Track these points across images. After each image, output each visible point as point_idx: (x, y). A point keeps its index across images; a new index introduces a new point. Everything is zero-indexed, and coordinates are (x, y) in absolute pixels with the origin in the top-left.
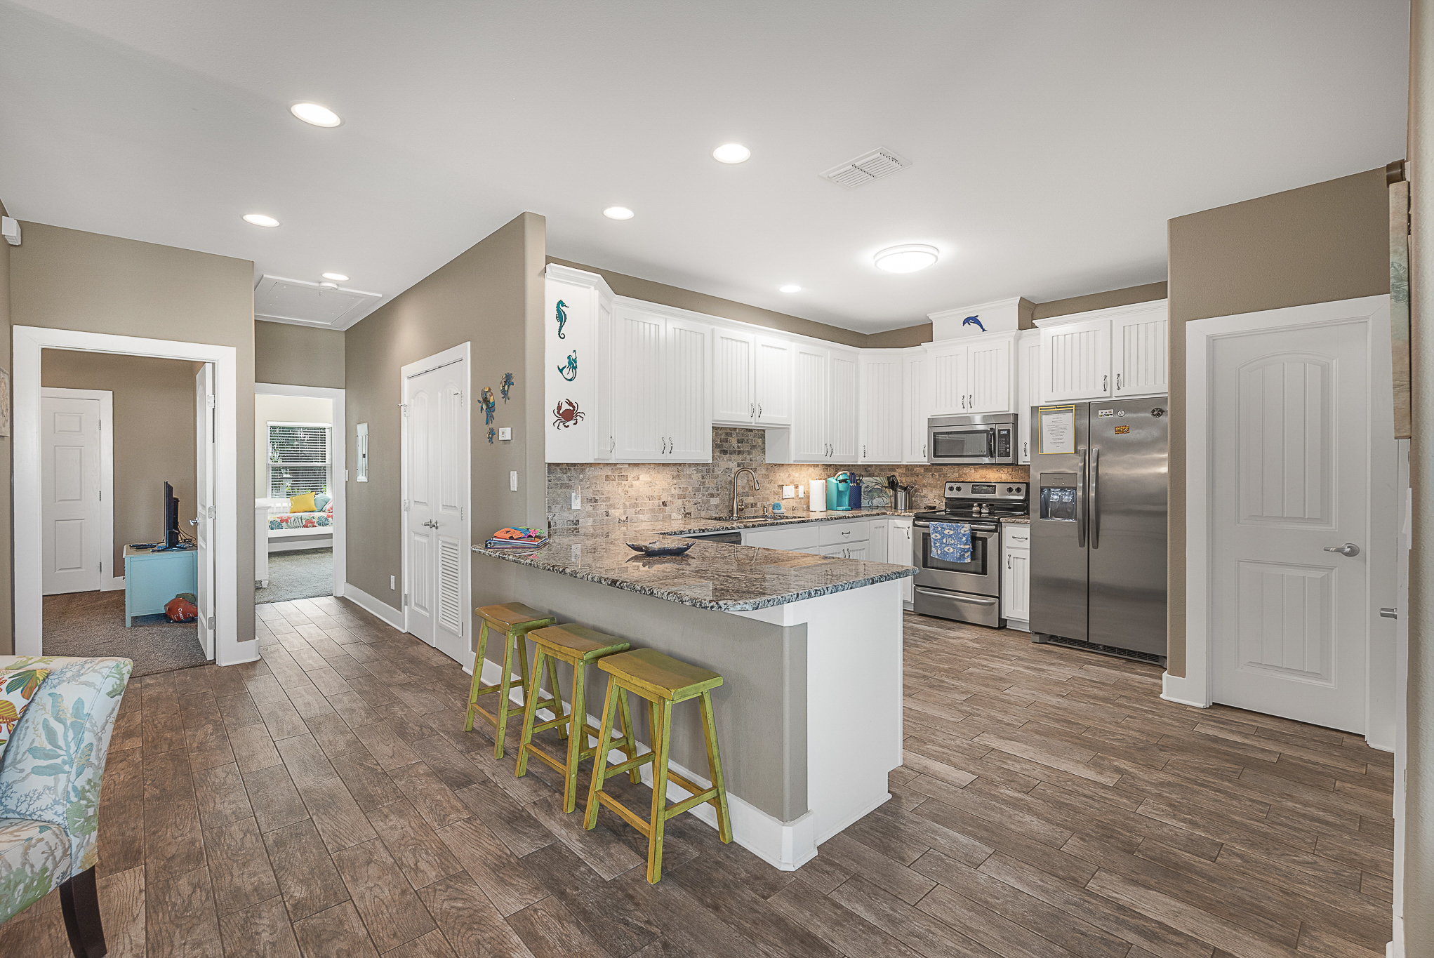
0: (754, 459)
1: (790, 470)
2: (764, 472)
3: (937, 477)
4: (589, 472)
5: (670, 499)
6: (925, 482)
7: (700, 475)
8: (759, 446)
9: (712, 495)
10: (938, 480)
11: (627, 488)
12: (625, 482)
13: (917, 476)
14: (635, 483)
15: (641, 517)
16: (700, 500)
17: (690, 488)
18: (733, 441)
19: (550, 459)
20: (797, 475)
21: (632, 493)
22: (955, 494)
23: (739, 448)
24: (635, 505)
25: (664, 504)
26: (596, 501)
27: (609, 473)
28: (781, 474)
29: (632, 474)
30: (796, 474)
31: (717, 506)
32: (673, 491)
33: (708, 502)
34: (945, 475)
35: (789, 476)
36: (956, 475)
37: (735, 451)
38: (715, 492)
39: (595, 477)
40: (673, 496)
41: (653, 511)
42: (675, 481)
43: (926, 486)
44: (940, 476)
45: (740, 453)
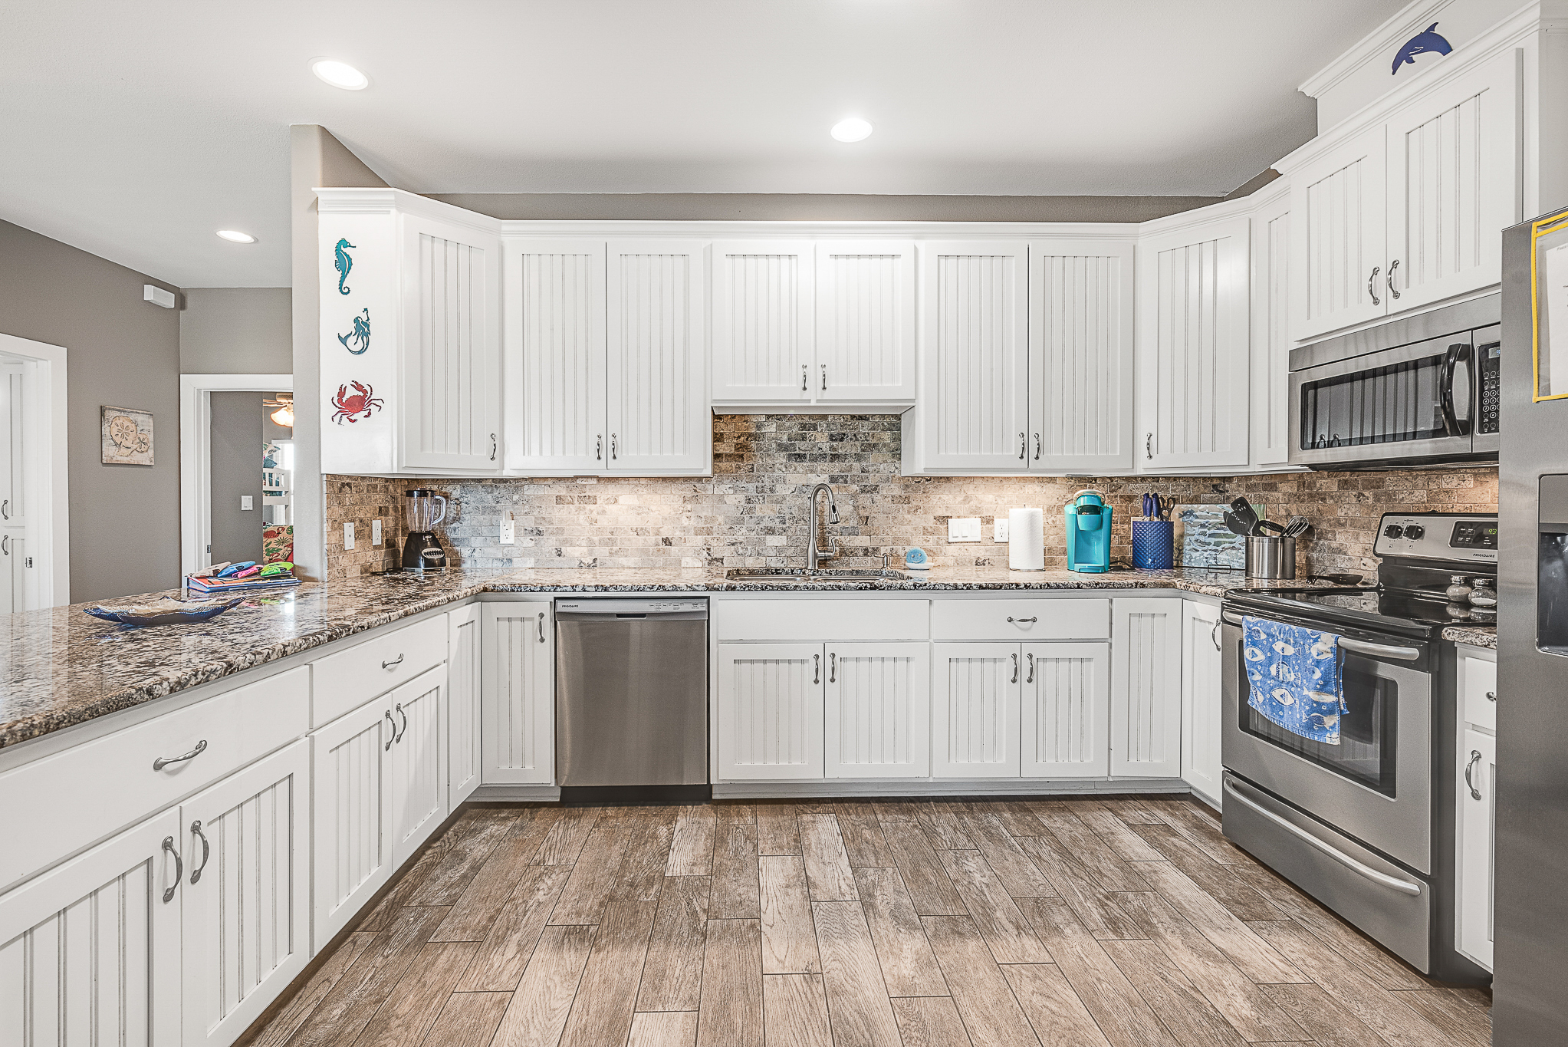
0: (871, 469)
1: (970, 489)
2: (897, 491)
3: (1370, 501)
4: (529, 490)
5: (678, 534)
6: (1340, 513)
7: (742, 497)
8: (885, 445)
9: (771, 531)
10: (1373, 508)
11: (594, 515)
12: (592, 507)
13: (1323, 500)
14: (611, 508)
15: (623, 561)
16: (741, 539)
17: (721, 519)
18: (821, 439)
19: (328, 468)
20: (990, 497)
21: (604, 522)
22: (1405, 548)
23: (832, 448)
24: (611, 542)
25: (667, 542)
26: (540, 533)
27: (563, 493)
28: (944, 497)
29: (604, 493)
30: (986, 497)
31: (779, 550)
32: (685, 522)
33: (761, 542)
34: (1390, 497)
35: (967, 499)
36: (1421, 495)
37: (823, 456)
38: (777, 524)
39: (540, 498)
40: (684, 530)
41: (644, 551)
42: (689, 507)
43: (1343, 525)
44: (1377, 498)
45: (835, 457)
